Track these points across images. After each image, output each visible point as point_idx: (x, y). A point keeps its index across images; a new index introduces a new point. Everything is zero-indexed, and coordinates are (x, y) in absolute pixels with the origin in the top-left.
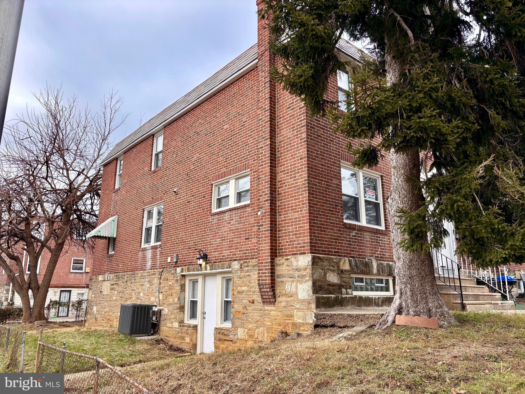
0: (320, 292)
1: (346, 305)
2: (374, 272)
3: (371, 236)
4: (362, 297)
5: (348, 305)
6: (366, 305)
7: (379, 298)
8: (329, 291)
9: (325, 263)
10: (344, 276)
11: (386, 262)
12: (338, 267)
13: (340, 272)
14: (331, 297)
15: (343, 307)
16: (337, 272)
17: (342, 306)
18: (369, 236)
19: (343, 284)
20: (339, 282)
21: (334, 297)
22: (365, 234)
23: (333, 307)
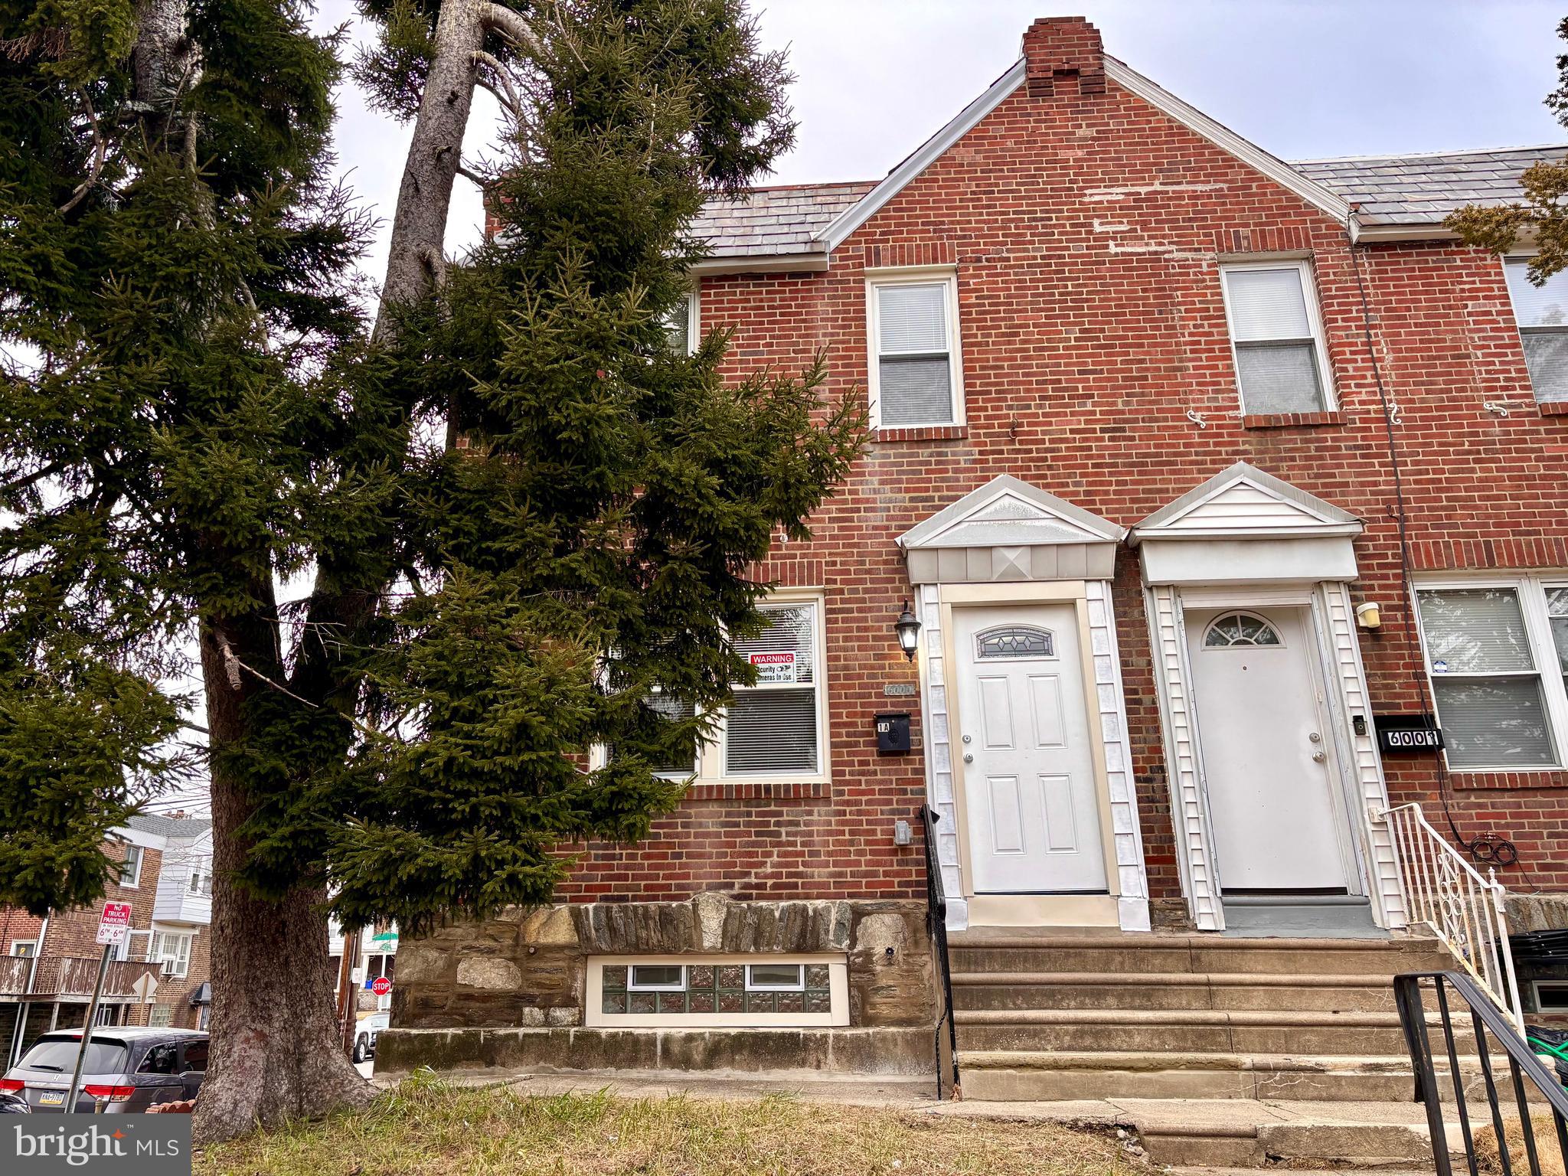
0: (424, 1021)
1: (510, 1061)
2: (706, 944)
3: (728, 814)
4: (598, 1035)
5: (518, 1061)
6: (609, 1063)
7: (690, 1038)
8: (463, 1015)
9: (459, 931)
10: (542, 965)
11: (783, 904)
12: (517, 939)
13: (520, 953)
14: (444, 1036)
15: (498, 1068)
16: (509, 954)
17: (491, 1063)
18: (711, 815)
19: (535, 991)
20: (511, 986)
21: (454, 1036)
22: (692, 811)
23: (449, 1067)
